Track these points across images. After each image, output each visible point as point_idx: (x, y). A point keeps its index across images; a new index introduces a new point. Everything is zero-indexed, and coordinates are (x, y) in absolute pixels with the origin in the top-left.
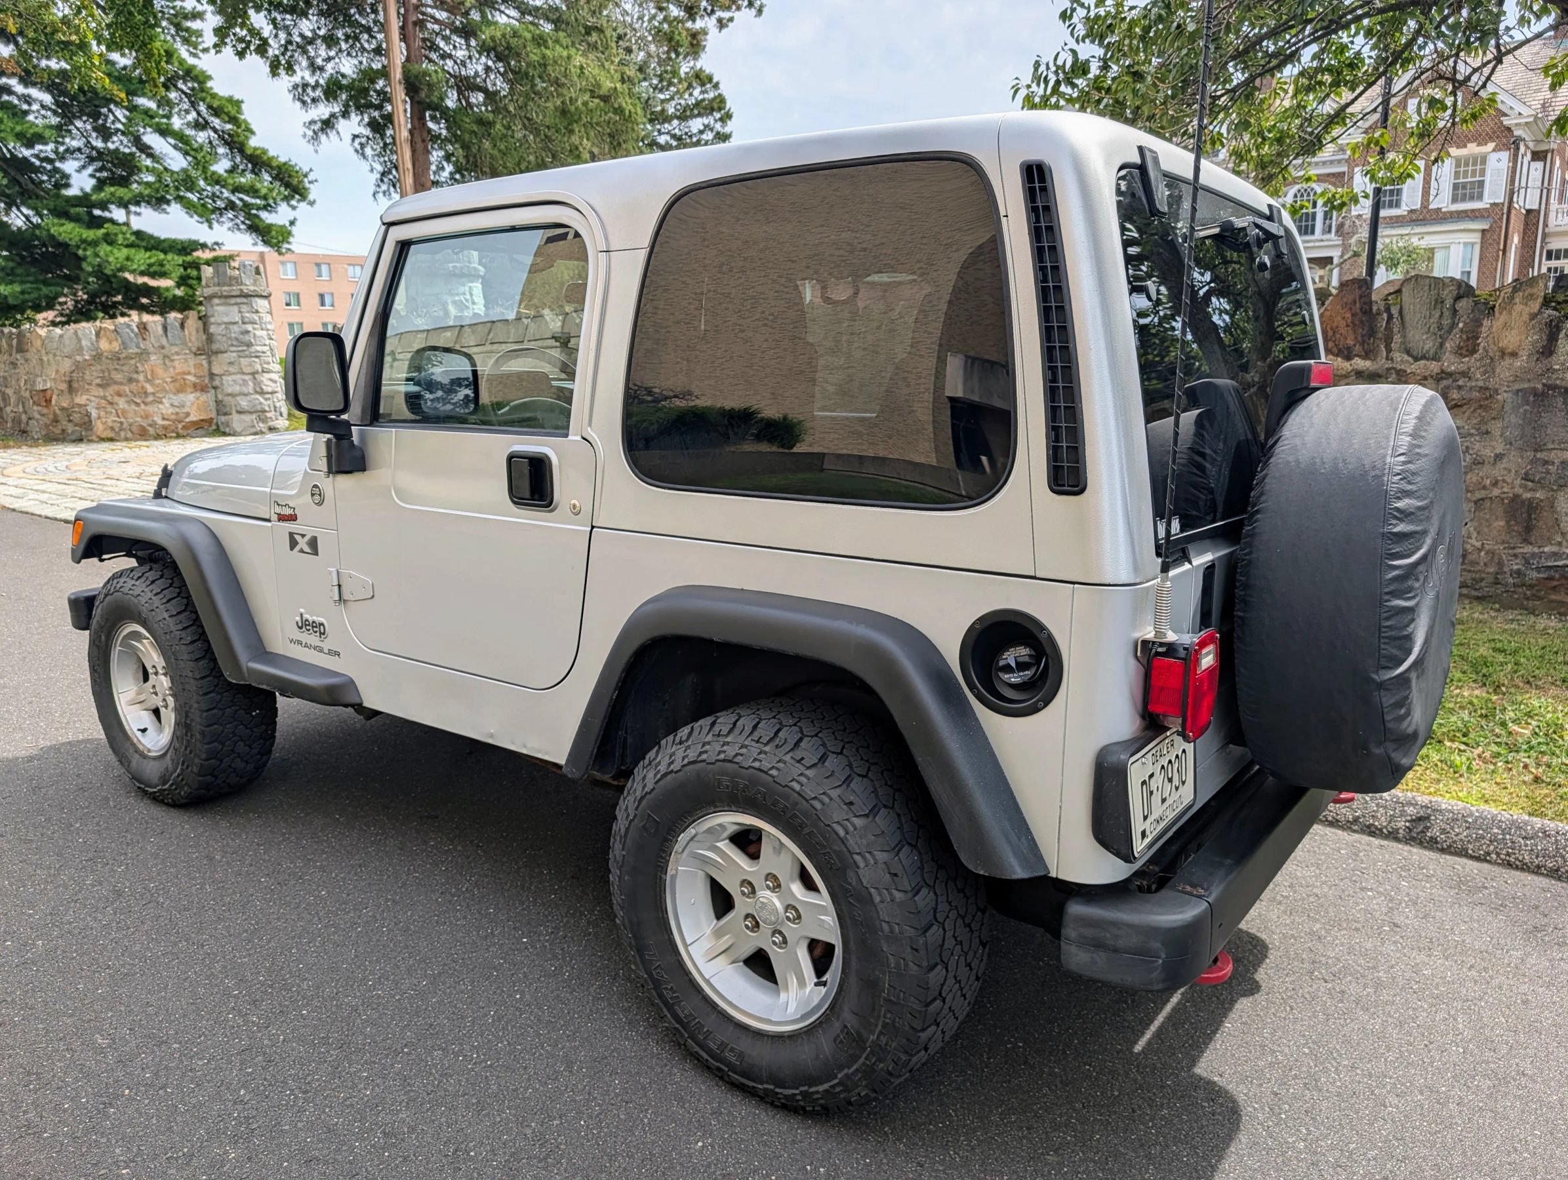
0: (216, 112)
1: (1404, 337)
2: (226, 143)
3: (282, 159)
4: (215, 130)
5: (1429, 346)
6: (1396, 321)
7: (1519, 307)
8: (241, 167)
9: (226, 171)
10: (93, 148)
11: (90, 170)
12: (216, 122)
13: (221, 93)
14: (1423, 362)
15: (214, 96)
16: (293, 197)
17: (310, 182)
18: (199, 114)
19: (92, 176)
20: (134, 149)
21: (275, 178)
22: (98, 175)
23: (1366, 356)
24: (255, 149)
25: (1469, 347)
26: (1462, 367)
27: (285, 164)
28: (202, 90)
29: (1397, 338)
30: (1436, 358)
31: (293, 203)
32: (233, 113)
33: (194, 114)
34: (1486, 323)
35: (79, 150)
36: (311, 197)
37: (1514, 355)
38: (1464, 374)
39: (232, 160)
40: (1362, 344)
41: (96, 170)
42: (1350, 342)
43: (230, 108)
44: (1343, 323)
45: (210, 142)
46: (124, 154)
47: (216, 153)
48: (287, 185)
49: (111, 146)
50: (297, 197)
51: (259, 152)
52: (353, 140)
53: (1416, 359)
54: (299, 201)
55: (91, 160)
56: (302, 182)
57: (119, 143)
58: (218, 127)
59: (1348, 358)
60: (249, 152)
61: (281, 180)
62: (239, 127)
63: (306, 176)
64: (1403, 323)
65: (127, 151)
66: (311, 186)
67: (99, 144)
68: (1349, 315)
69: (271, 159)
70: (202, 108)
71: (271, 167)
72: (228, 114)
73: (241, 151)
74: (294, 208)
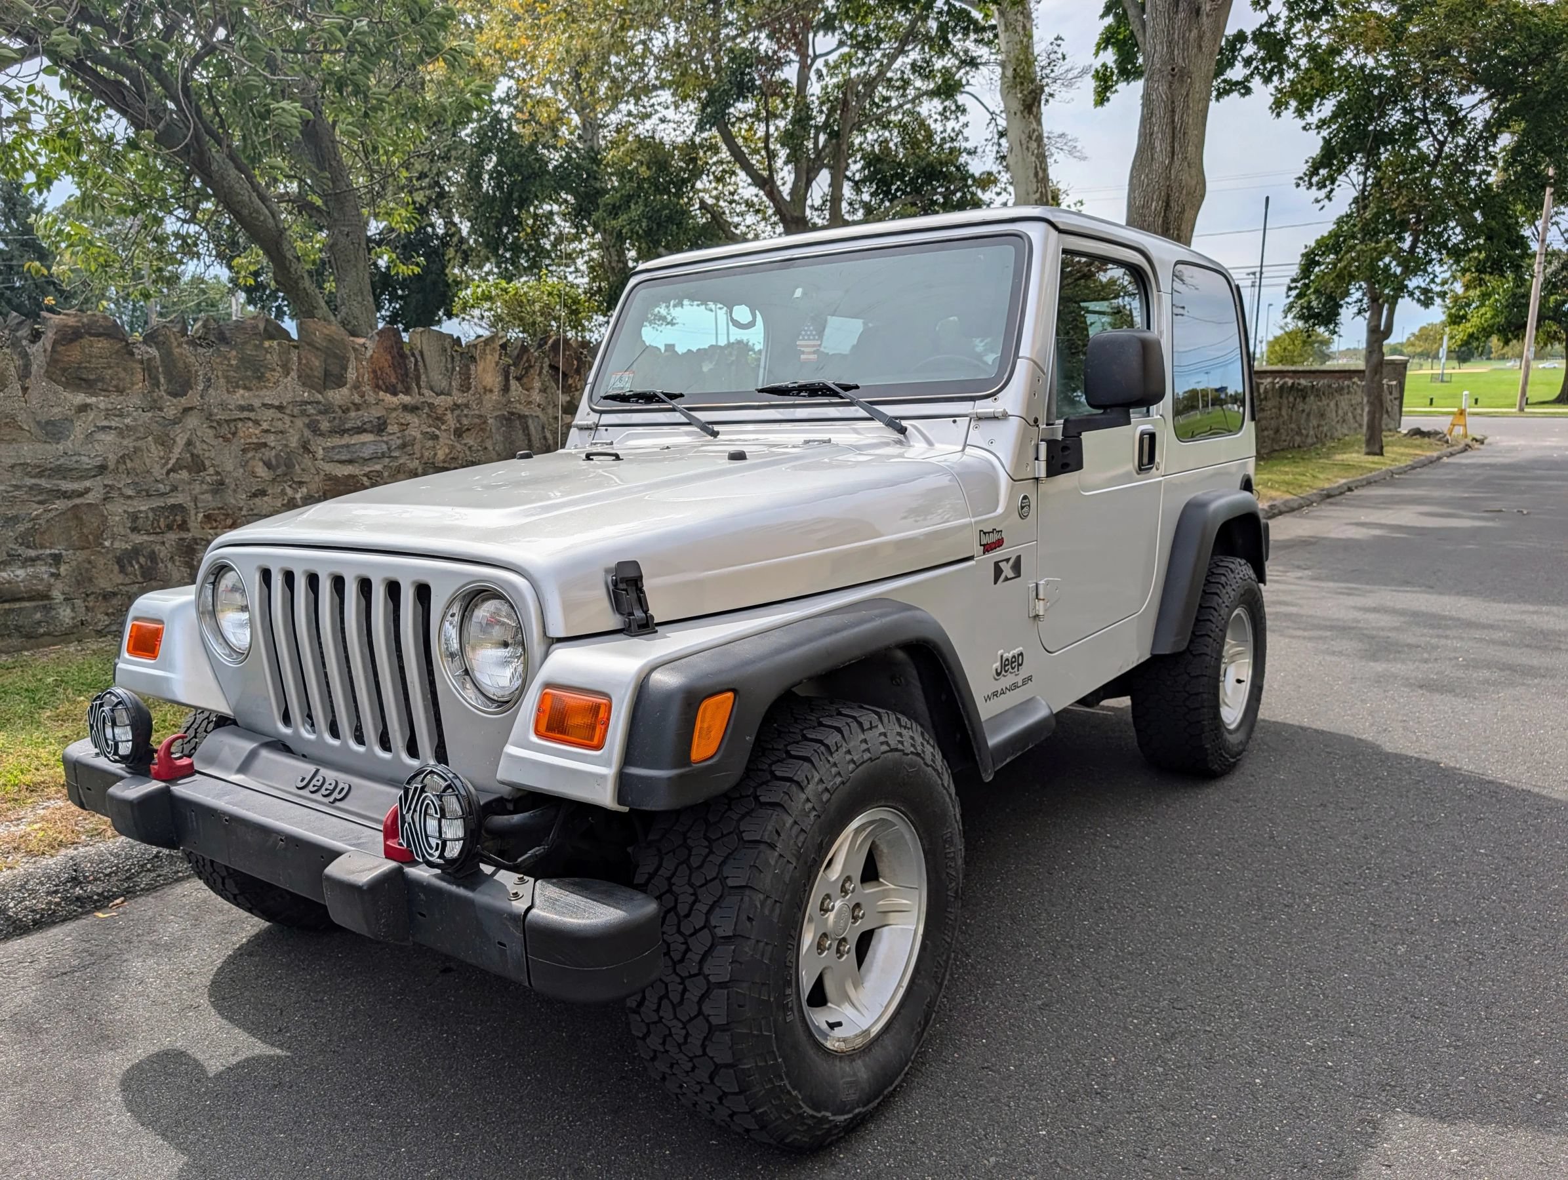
1: (427, 377)
5: (444, 384)
6: (420, 363)
7: (489, 357)
14: (443, 397)
23: (407, 392)
25: (465, 387)
26: (465, 401)
29: (423, 377)
30: (449, 394)
34: (472, 367)
37: (491, 391)
38: (467, 406)
40: (402, 382)
42: (394, 381)
44: (386, 365)
53: (438, 395)
59: (395, 394)
64: (425, 365)
68: (389, 358)
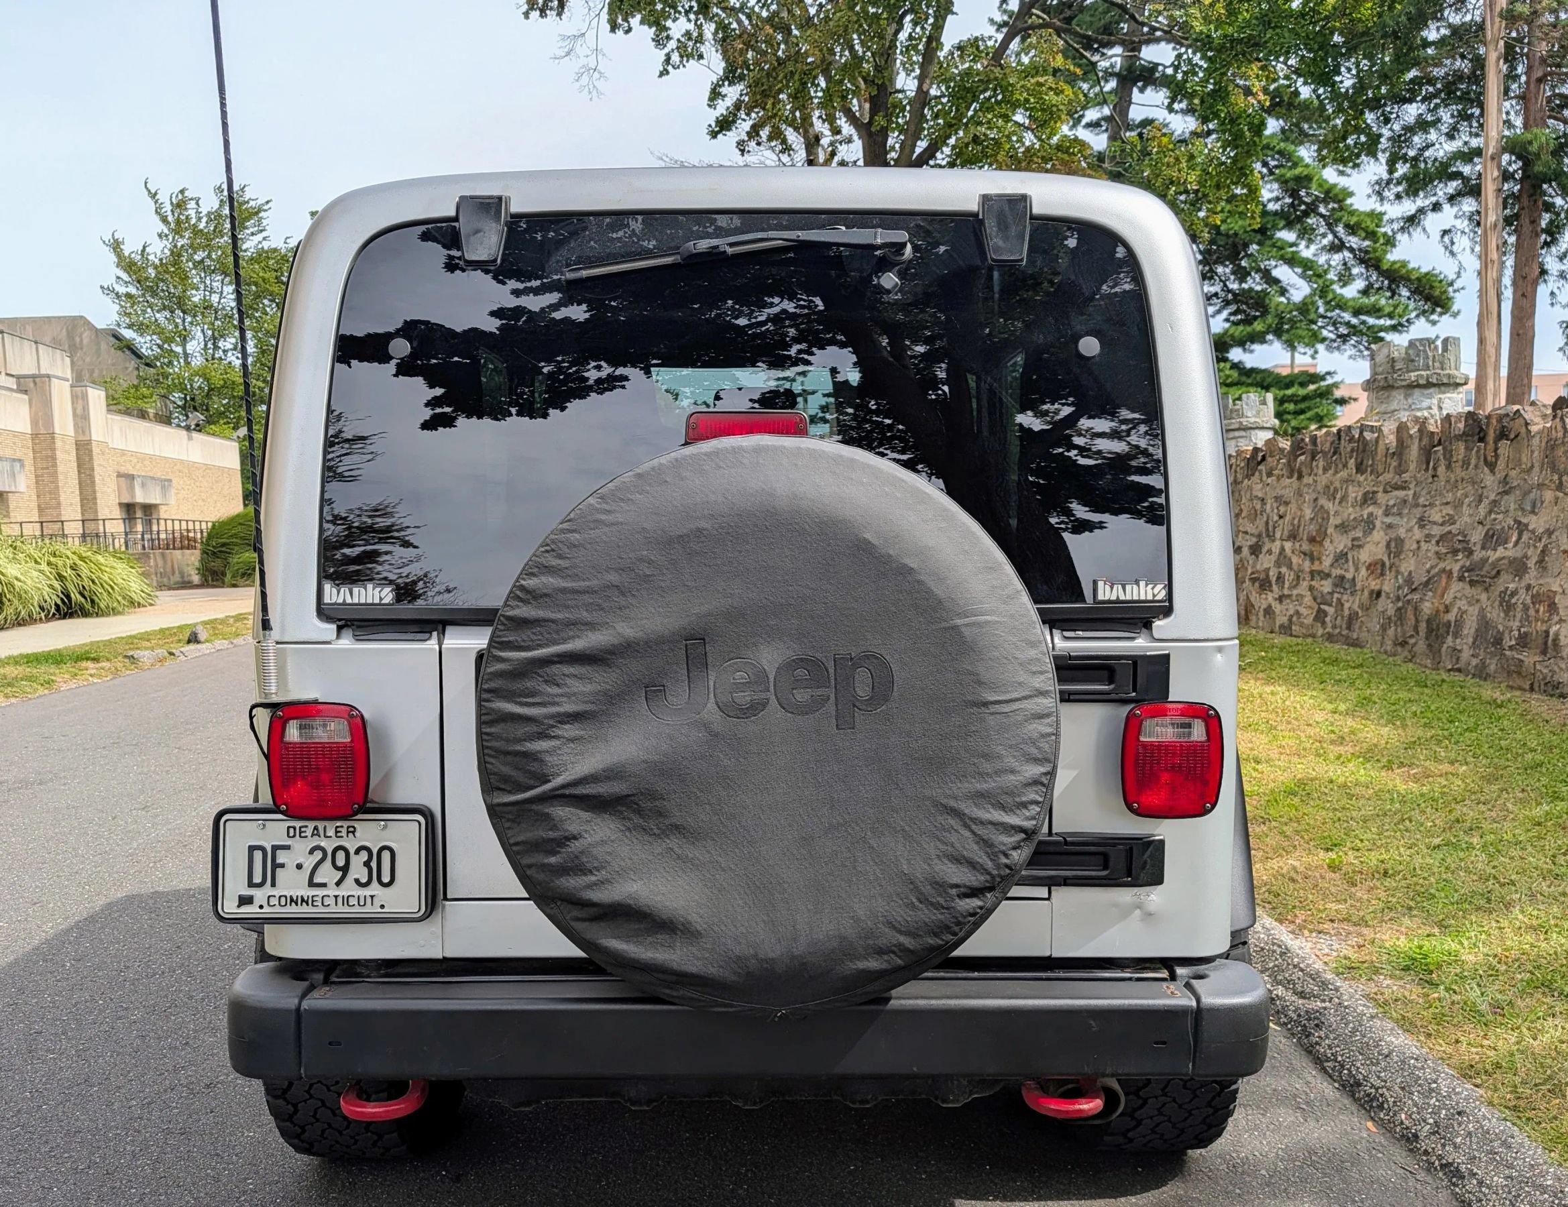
0: (1352, 229)
2: (1362, 261)
3: (1424, 270)
4: (1351, 250)
8: (1376, 286)
9: (1359, 292)
10: (1229, 291)
11: (1225, 314)
12: (1353, 241)
13: (1362, 209)
15: (1352, 213)
16: (1433, 312)
17: (1455, 291)
18: (1336, 236)
19: (1227, 320)
20: (1265, 286)
21: (1413, 292)
22: (1232, 318)
24: (1394, 263)
27: (1427, 274)
28: (1341, 209)
31: (1434, 317)
32: (1372, 227)
33: (1330, 237)
35: (1216, 294)
36: (1455, 308)
39: (1367, 278)
41: (1231, 314)
43: (1369, 223)
45: (1345, 264)
46: (1257, 292)
47: (1350, 275)
48: (1428, 298)
49: (1245, 286)
50: (1439, 310)
51: (1397, 266)
52: (1442, 236)
54: (1441, 314)
55: (1227, 303)
56: (1445, 292)
57: (1254, 283)
58: (1355, 246)
60: (1385, 267)
61: (1421, 293)
62: (1375, 242)
63: (1451, 284)
65: (1259, 288)
66: (1457, 294)
67: (1234, 286)
69: (1410, 272)
70: (1340, 229)
71: (1409, 280)
72: (1365, 230)
73: (1377, 268)
74: (1434, 323)
